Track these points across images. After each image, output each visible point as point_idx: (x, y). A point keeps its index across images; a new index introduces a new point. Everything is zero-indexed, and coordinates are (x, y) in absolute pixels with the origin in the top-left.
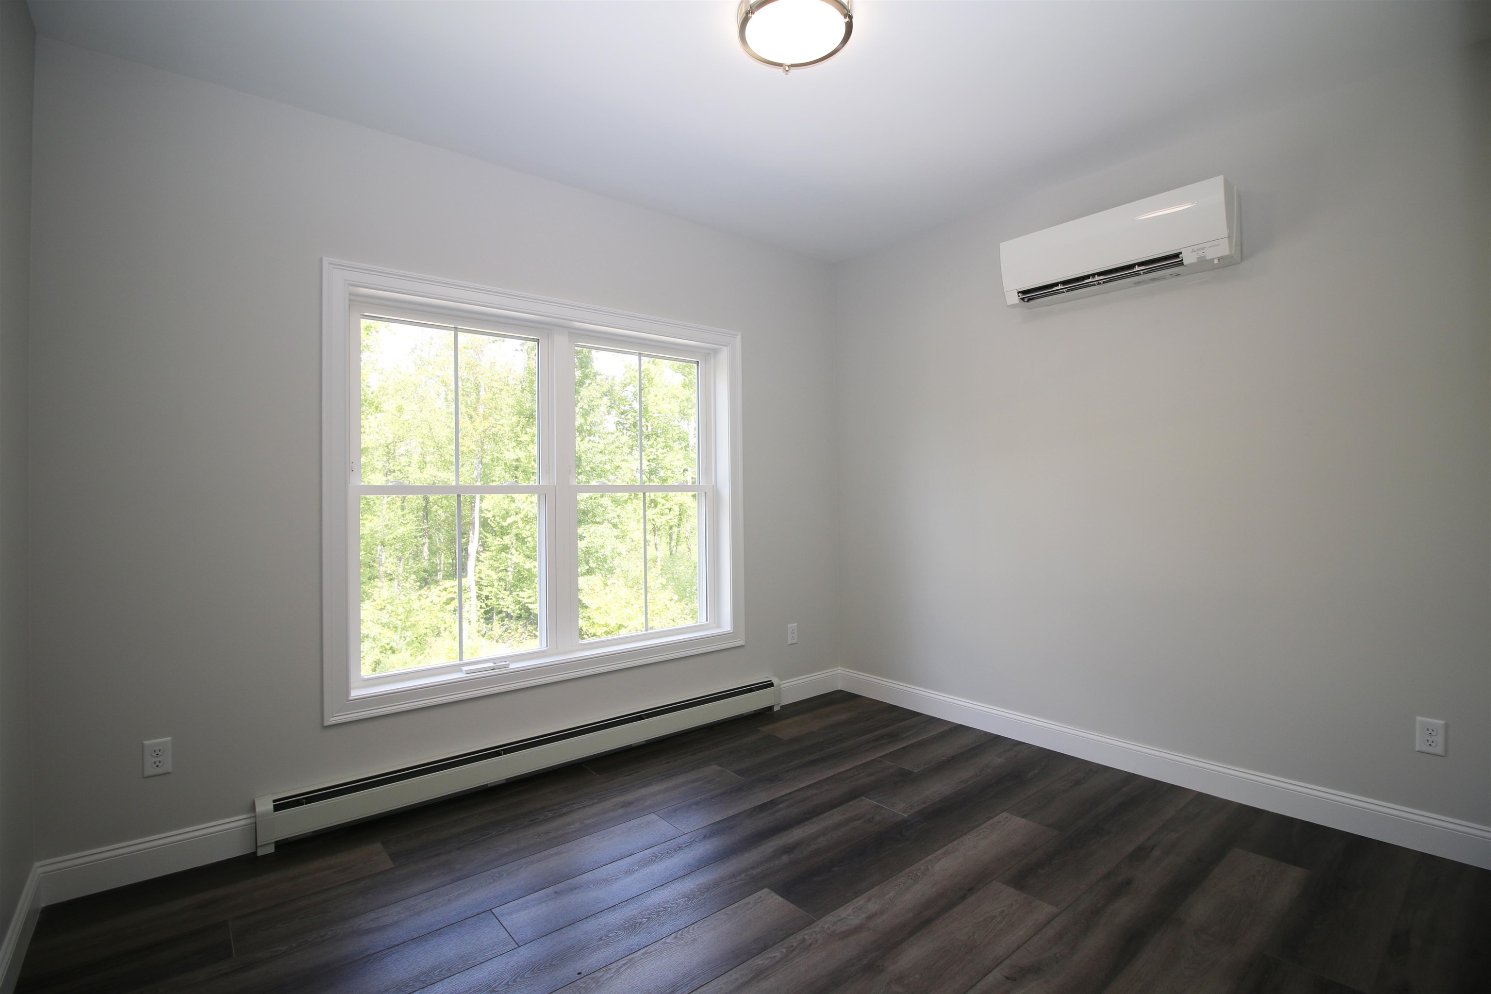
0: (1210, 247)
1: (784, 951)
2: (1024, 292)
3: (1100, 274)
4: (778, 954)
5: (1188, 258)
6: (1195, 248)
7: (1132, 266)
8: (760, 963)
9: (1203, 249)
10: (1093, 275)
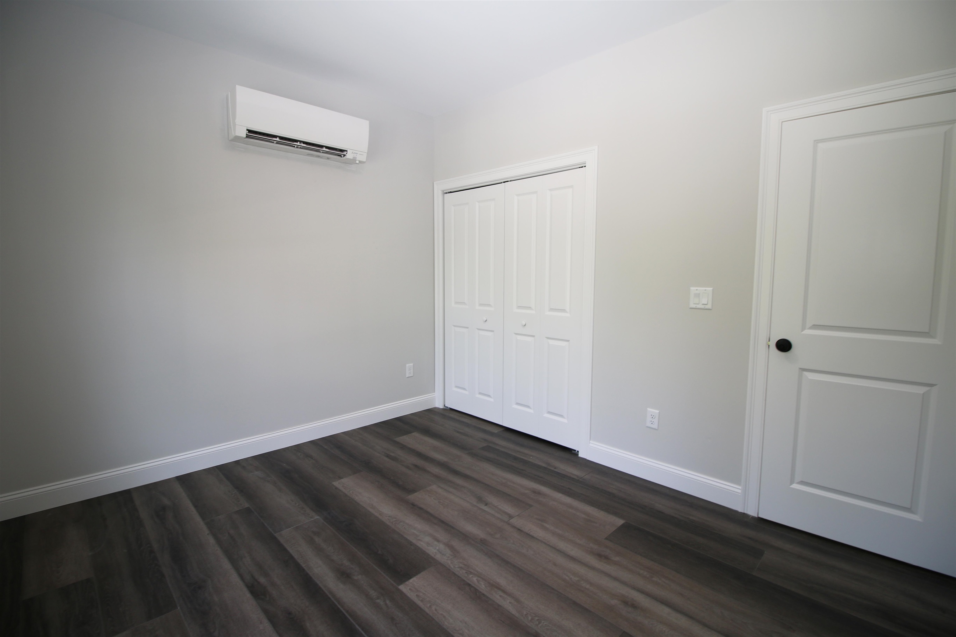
0: (360, 154)
1: (471, 576)
2: (249, 131)
3: (304, 143)
4: (475, 579)
5: (349, 155)
6: (354, 151)
7: (322, 146)
8: (483, 586)
9: (357, 154)
10: (301, 142)
